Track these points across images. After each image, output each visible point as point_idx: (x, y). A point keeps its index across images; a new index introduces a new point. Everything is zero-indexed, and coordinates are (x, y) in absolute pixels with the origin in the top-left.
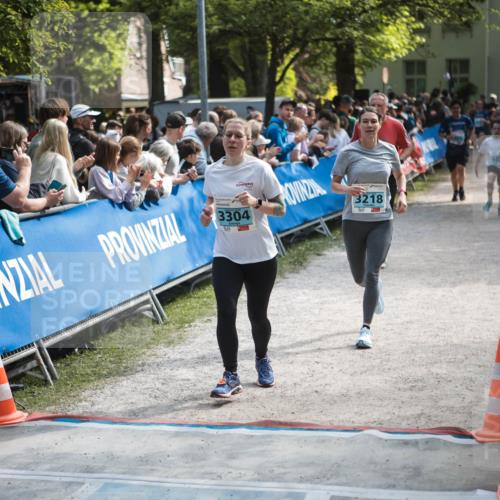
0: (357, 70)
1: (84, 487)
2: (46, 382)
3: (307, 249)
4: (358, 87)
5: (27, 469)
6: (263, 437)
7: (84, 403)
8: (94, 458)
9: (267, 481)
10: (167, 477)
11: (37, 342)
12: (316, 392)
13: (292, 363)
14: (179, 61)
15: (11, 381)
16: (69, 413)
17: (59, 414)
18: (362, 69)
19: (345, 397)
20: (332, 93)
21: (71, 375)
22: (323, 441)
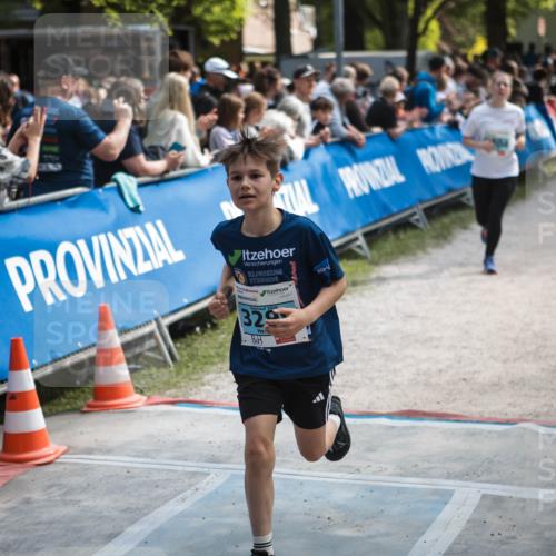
0: (510, 21)
1: (209, 478)
2: (165, 364)
3: (453, 222)
4: (510, 40)
5: (148, 457)
6: (406, 428)
7: (207, 387)
8: (219, 447)
9: (411, 476)
10: (300, 469)
11: (156, 320)
12: (465, 380)
13: (437, 347)
14: (309, 10)
15: (128, 361)
16: (191, 398)
17: (181, 399)
18: (516, 20)
19: (496, 386)
20: (480, 47)
21: (192, 357)
22: (472, 434)
